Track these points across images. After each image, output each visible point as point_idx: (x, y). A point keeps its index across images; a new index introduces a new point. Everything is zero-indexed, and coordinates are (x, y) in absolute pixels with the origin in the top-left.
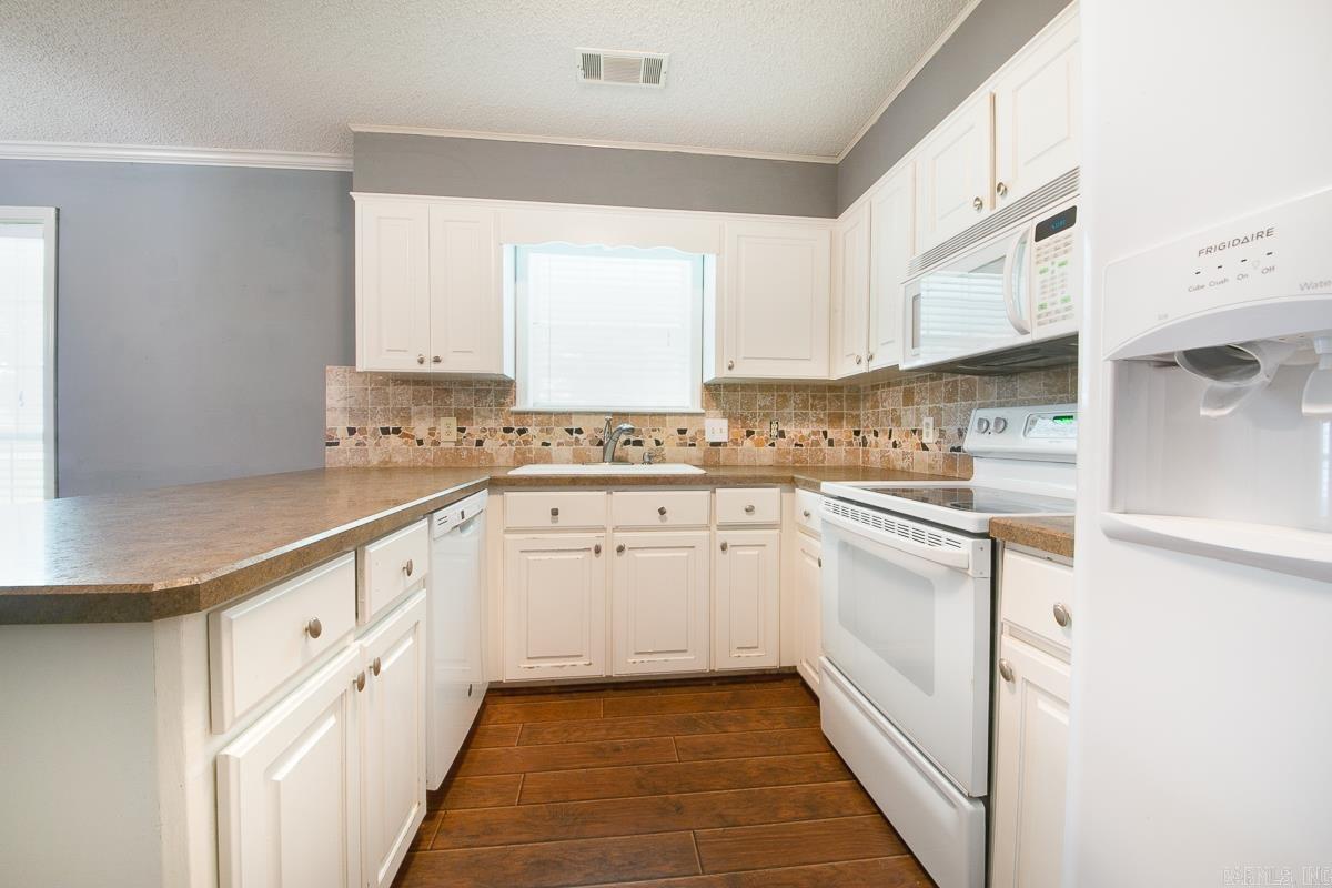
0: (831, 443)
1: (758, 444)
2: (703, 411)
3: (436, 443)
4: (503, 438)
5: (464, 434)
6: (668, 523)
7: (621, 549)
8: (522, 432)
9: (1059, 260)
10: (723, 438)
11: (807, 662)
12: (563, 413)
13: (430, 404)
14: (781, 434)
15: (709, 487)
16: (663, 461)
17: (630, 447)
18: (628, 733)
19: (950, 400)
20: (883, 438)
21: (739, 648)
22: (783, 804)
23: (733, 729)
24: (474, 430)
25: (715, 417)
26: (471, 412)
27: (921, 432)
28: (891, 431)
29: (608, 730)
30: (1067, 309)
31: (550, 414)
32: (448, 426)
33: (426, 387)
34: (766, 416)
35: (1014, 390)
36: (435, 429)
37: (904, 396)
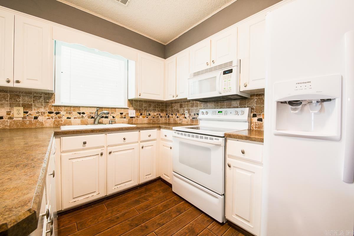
0: (161, 117)
1: (144, 117)
2: (128, 107)
3: (11, 118)
4: (48, 116)
5: (27, 114)
6: (126, 142)
7: (110, 153)
8: (57, 113)
9: (228, 79)
10: (134, 115)
11: (165, 174)
12: (77, 107)
13: (7, 101)
14: (150, 115)
15: (138, 130)
16: (115, 123)
17: (103, 119)
18: (119, 211)
19: (192, 107)
20: (174, 116)
21: (146, 176)
22: (172, 214)
23: (149, 199)
24: (33, 112)
25: (131, 110)
26: (31, 105)
27: (184, 114)
28: (176, 114)
29: (111, 213)
30: (230, 90)
31: (71, 107)
32: (18, 110)
33: (5, 93)
34: (146, 109)
35: (207, 105)
36: (10, 112)
37: (180, 106)
